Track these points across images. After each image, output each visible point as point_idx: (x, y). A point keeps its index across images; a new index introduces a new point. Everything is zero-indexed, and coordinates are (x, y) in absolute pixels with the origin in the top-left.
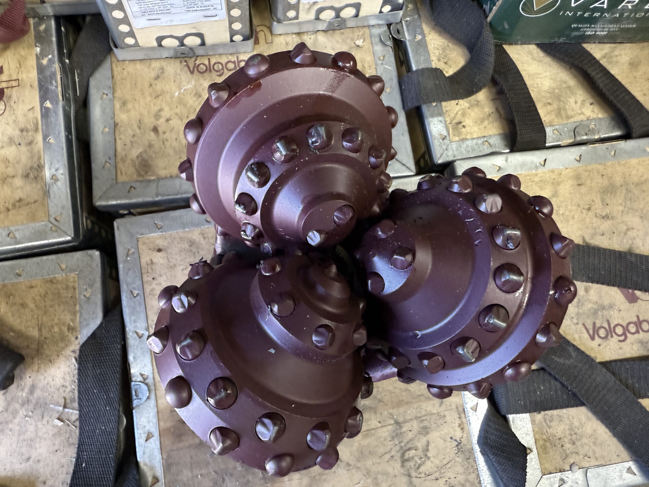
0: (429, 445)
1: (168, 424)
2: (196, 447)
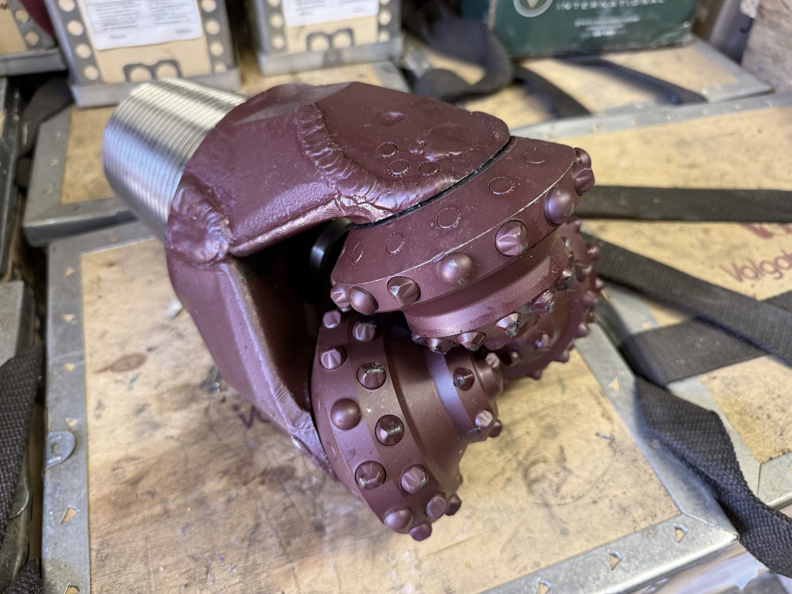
0: (565, 451)
1: (106, 490)
2: (156, 521)
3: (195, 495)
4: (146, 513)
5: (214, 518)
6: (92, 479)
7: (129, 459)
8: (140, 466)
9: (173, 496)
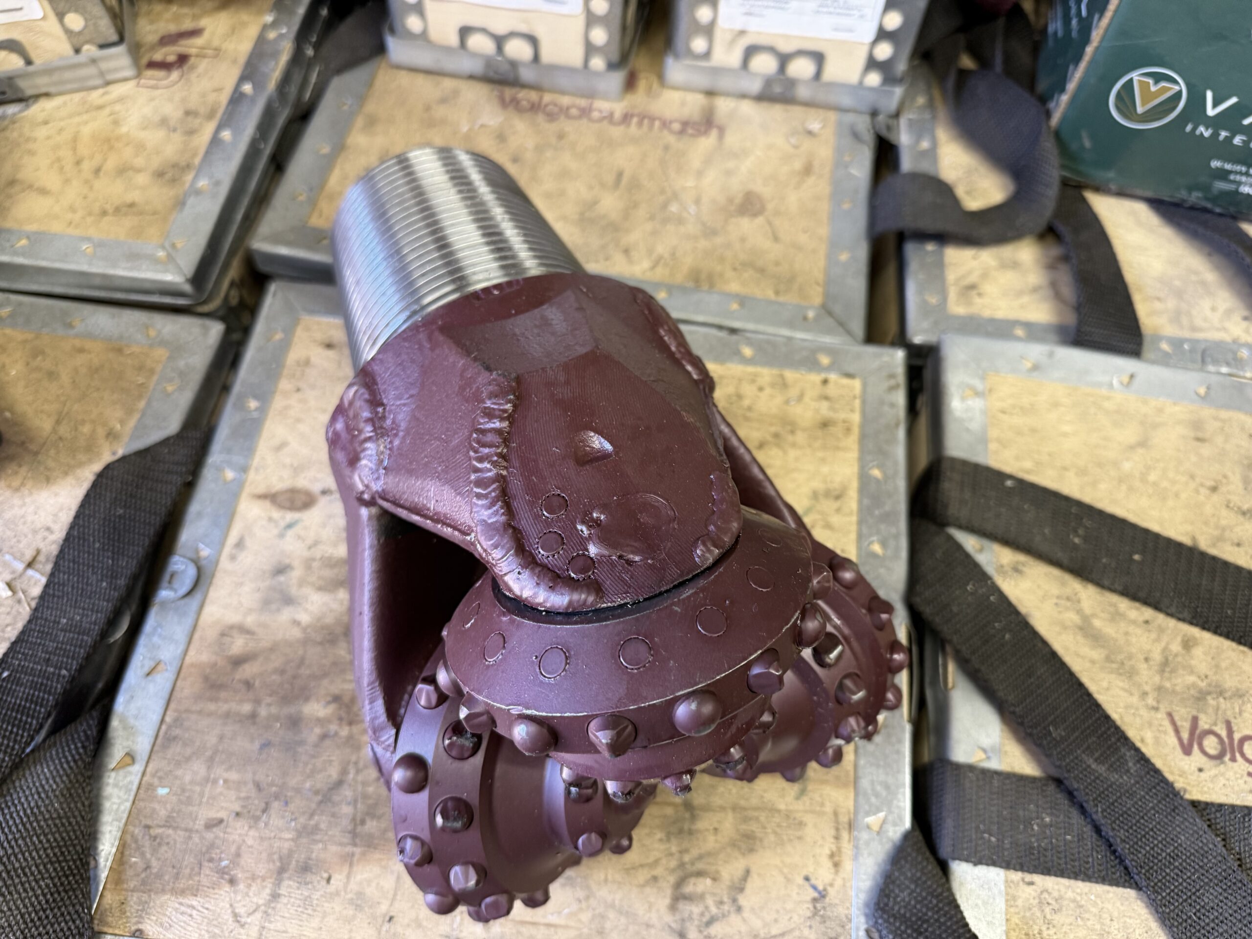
0: (749, 880)
1: (205, 657)
2: (240, 721)
3: (291, 710)
4: (234, 706)
5: (300, 750)
6: (197, 636)
7: (243, 629)
8: (250, 645)
9: (269, 700)
